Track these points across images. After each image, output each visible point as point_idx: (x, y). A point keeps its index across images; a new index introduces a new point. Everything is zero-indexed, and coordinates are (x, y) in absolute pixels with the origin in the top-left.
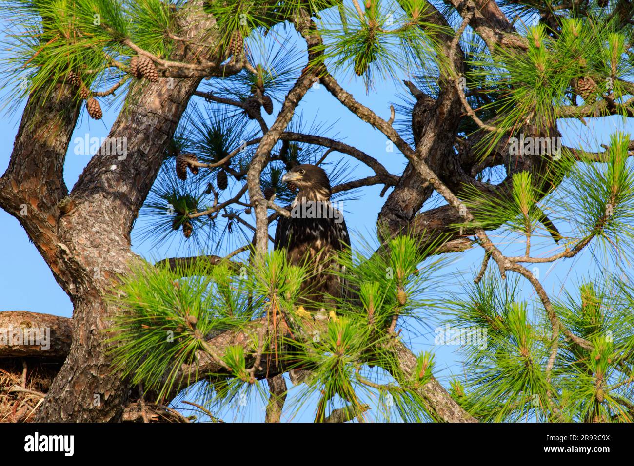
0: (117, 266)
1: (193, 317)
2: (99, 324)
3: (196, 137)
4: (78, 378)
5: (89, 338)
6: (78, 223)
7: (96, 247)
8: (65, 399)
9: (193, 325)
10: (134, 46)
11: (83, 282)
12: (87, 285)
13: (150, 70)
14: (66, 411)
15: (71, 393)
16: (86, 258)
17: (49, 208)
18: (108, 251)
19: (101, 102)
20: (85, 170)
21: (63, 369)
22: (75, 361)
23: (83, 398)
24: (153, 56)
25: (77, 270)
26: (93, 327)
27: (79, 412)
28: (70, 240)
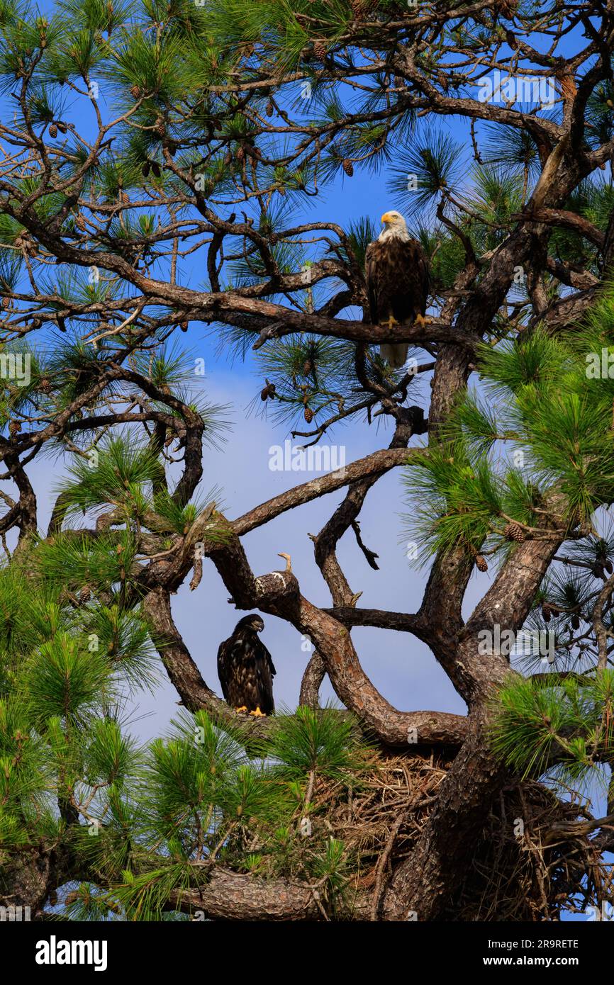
0: (500, 678)
1: (548, 718)
2: (486, 720)
3: (555, 592)
4: (471, 759)
5: (479, 730)
6: (471, 647)
7: (483, 664)
8: (462, 775)
9: (549, 723)
10: (507, 517)
11: (474, 690)
12: (477, 692)
13: (519, 535)
14: (462, 784)
15: (466, 770)
16: (477, 672)
17: (450, 637)
18: (493, 667)
19: (486, 558)
20: (477, 608)
21: (460, 753)
22: (469, 747)
23: (475, 774)
24: (521, 524)
25: (470, 681)
26: (482, 723)
27: (471, 784)
28: (466, 659)
